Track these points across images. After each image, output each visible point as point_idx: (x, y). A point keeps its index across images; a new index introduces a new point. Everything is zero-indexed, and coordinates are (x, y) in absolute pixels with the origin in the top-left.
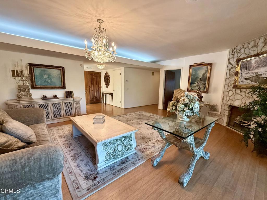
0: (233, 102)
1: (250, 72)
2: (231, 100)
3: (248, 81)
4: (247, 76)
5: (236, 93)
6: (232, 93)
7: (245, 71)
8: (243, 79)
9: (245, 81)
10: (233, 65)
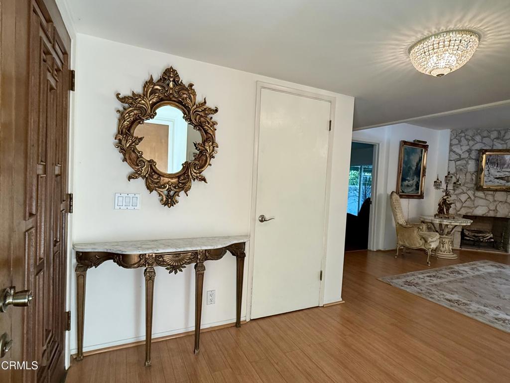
0: (471, 211)
1: (504, 170)
2: (464, 207)
3: (502, 181)
4: (499, 175)
5: (475, 197)
6: (467, 197)
7: (495, 167)
8: (492, 178)
9: (496, 180)
10: (460, 155)
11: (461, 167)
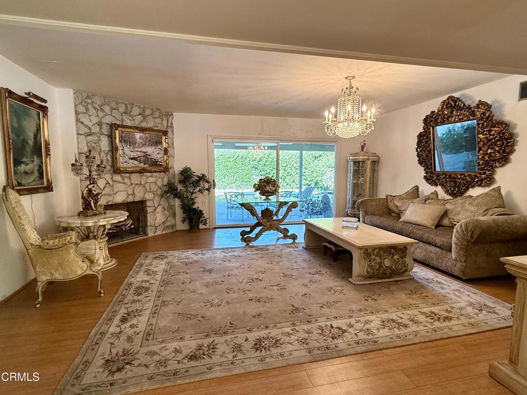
0: (112, 198)
1: (136, 149)
3: (136, 162)
4: (133, 155)
5: (114, 181)
7: (129, 146)
8: (127, 159)
9: (131, 161)
10: (90, 129)
11: (94, 145)
